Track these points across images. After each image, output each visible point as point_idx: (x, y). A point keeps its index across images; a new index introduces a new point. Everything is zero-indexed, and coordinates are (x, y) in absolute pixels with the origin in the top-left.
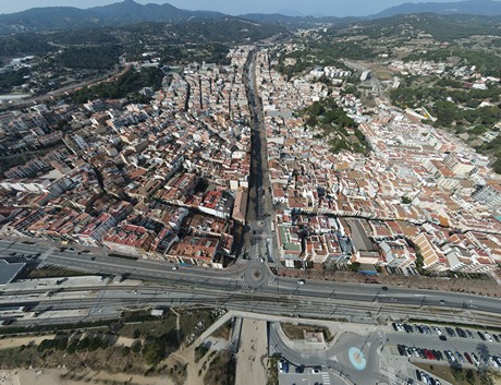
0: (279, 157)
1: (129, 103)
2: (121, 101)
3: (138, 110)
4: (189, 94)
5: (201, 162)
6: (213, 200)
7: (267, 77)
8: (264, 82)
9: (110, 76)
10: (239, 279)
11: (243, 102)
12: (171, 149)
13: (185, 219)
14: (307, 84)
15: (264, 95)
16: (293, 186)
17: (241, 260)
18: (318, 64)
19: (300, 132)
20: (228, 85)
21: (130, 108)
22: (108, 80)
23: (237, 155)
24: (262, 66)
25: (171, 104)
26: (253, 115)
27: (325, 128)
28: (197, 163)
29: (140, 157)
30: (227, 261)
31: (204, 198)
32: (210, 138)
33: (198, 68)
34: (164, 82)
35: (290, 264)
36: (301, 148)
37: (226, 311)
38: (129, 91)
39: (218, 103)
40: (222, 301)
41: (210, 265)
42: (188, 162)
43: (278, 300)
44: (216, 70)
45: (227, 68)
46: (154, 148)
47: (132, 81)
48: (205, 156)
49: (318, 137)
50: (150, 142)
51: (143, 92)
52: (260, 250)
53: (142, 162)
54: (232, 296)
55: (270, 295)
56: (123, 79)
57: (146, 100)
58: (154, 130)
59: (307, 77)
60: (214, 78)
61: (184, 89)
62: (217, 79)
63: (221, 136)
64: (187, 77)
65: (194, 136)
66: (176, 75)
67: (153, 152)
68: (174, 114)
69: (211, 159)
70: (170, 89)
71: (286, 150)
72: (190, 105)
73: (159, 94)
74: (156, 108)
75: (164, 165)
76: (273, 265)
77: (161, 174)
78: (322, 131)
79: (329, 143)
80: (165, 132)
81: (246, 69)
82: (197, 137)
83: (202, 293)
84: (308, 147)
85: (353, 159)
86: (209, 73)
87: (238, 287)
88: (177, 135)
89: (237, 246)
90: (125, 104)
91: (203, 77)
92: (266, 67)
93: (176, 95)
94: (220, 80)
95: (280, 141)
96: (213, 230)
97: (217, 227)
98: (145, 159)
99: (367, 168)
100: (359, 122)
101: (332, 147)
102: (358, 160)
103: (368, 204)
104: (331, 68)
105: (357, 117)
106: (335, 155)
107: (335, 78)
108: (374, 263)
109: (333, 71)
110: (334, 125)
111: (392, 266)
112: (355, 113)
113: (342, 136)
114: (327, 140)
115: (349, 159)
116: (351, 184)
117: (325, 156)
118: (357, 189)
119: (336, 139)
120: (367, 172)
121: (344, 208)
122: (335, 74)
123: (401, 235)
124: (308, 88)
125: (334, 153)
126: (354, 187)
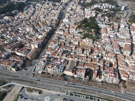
0: (57, 39)
1: (5, 16)
2: (3, 15)
3: (8, 19)
4: (34, 13)
5: (24, 38)
6: (21, 51)
7: (74, 8)
8: (72, 10)
10: (20, 75)
12: (15, 33)
13: (8, 55)
14: (89, 11)
15: (67, 15)
16: (57, 49)
17: (23, 70)
18: (101, 2)
19: (72, 31)
20: (53, 11)
21: (5, 18)
22: (2, 7)
23: (40, 37)
24: (75, 2)
25: (23, 17)
26: (57, 23)
27: (84, 29)
28: (23, 39)
29: (2, 35)
30: (18, 69)
31: (18, 49)
32: (33, 30)
33: (43, 3)
34: (25, 9)
35: (40, 72)
36: (69, 36)
37: (10, 82)
38: (8, 11)
39: (44, 18)
40: (11, 80)
41: (11, 69)
42: (19, 38)
43: (30, 82)
44: (51, 4)
45: (57, 4)
46: (9, 32)
47: (10, 7)
48: (27, 36)
49: (80, 32)
50: (8, 30)
51: (13, 12)
52: (32, 68)
53: (2, 37)
54: (15, 79)
55: (27, 80)
56: (7, 7)
57: (13, 15)
58: (12, 26)
59: (92, 8)
60: (48, 8)
61: (32, 12)
62: (49, 8)
63: (38, 30)
64: (36, 7)
66: (32, 6)
67: (7, 34)
68: (23, 21)
69: (29, 38)
70: (26, 11)
71: (63, 37)
72: (32, 18)
73: (21, 13)
74: (16, 18)
75: (10, 38)
76: (34, 72)
77: (7, 41)
78: (83, 30)
79: (83, 35)
80: (16, 27)
81: (66, 4)
82: (28, 30)
83: (5, 77)
84: (72, 36)
85: (87, 41)
86: (47, 6)
87: (18, 77)
88: (20, 29)
89: (24, 66)
90: (4, 16)
91: (43, 7)
92: (77, 3)
93: (27, 14)
94: (50, 8)
95: (62, 33)
96: (16, 59)
97: (18, 58)
98: (4, 36)
99: (92, 45)
100: (102, 27)
101: (83, 36)
102: (90, 41)
103: (83, 56)
104: (106, 4)
105: (102, 25)
106: (82, 40)
107: (105, 9)
108: (72, 75)
109: (106, 5)
110: (88, 28)
111: (79, 77)
112: (103, 24)
113: (89, 32)
114: (83, 34)
115: (86, 41)
116: (80, 49)
117: (77, 40)
118: (82, 52)
119: (86, 33)
120: (92, 46)
121: (72, 57)
122: (106, 7)
123: (89, 67)
124: (90, 13)
125: (82, 39)
126: (80, 50)
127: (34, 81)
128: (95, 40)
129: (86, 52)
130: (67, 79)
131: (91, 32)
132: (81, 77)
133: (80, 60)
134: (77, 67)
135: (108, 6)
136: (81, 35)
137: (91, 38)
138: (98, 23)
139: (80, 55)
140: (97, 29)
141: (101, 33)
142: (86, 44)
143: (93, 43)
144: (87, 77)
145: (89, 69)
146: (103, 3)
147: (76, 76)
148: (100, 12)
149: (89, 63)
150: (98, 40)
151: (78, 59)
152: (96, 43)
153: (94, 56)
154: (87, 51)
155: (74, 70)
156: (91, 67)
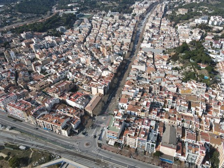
0: (135, 79)
1: (47, 36)
2: (43, 34)
3: (51, 40)
4: (90, 32)
5: (78, 75)
6: (76, 98)
7: (157, 23)
8: (153, 26)
9: (42, 19)
10: (75, 144)
11: (128, 40)
12: (63, 65)
13: (55, 104)
14: (187, 30)
15: (147, 36)
16: (138, 99)
17: (81, 135)
18: (206, 13)
19: (162, 64)
20: (121, 28)
21: (47, 38)
22: (40, 21)
23: (105, 74)
24: (157, 14)
25: (74, 38)
26: (131, 50)
27: (183, 63)
28: (76, 75)
29: (43, 68)
30: (72, 133)
31: (71, 95)
32: (91, 61)
33: (104, 15)
34: (76, 24)
35: (112, 143)
36: (157, 75)
37: (60, 157)
38: (50, 28)
39: (108, 39)
40: (60, 152)
41: (60, 131)
42: (70, 73)
43: (94, 160)
44: (116, 17)
45: (126, 16)
46: (53, 63)
47: (54, 22)
48: (83, 72)
49: (176, 69)
50: (52, 60)
51: (59, 29)
52: (96, 132)
53: (43, 71)
54: (67, 151)
55: (89, 156)
56: (49, 20)
57: (58, 35)
58: (57, 53)
59: (191, 24)
60: (112, 22)
61: (87, 29)
62: (114, 24)
63: (100, 61)
64: (93, 21)
65: (81, 59)
66: (86, 20)
67: (51, 66)
68: (74, 44)
69: (86, 74)
70: (78, 28)
71: (145, 76)
72: (87, 39)
73: (70, 31)
74: (63, 40)
75: (56, 74)
76: (100, 142)
77: (51, 79)
78: (181, 65)
79: (183, 74)
80: (64, 55)
81: (142, 17)
82: (83, 60)
83: (50, 145)
84: (163, 75)
85: (195, 86)
86: (110, 19)
87: (73, 148)
88: (70, 57)
89: (81, 127)
90: (45, 36)
91: (105, 21)
92: (160, 15)
93: (80, 32)
94: (117, 24)
95: (142, 68)
96: (69, 113)
97: (72, 111)
98: (46, 70)
99: (206, 95)
100: (219, 61)
101: (184, 77)
102: (200, 88)
103: (191, 118)
104: (217, 17)
105: (219, 56)
106: (183, 83)
107: (217, 25)
108: (175, 156)
109: (218, 20)
110: (191, 61)
111: (190, 161)
112: (219, 54)
113: (194, 69)
114: (182, 72)
115: (192, 86)
116: (183, 102)
117: (174, 83)
118: (187, 107)
119: (190, 71)
120: (205, 97)
121: (169, 118)
122: (218, 22)
123: (208, 143)
124: (187, 33)
125: (183, 81)
126: (185, 105)
127: (102, 160)
128: (210, 85)
129: (196, 109)
130: (165, 163)
131: (199, 68)
132: (193, 162)
133: (186, 125)
134: (183, 139)
135: (221, 22)
136: (179, 73)
137: (201, 81)
138: (210, 53)
139: (183, 113)
140: (210, 64)
141: (218, 72)
142: (192, 92)
143: (207, 91)
144: (207, 162)
145: (208, 145)
146: (211, 15)
147: (183, 158)
148: (209, 31)
149: (206, 132)
150: (215, 85)
151: (183, 121)
152: (213, 92)
153: (216, 119)
154: (197, 107)
155: (180, 147)
156: (213, 143)
